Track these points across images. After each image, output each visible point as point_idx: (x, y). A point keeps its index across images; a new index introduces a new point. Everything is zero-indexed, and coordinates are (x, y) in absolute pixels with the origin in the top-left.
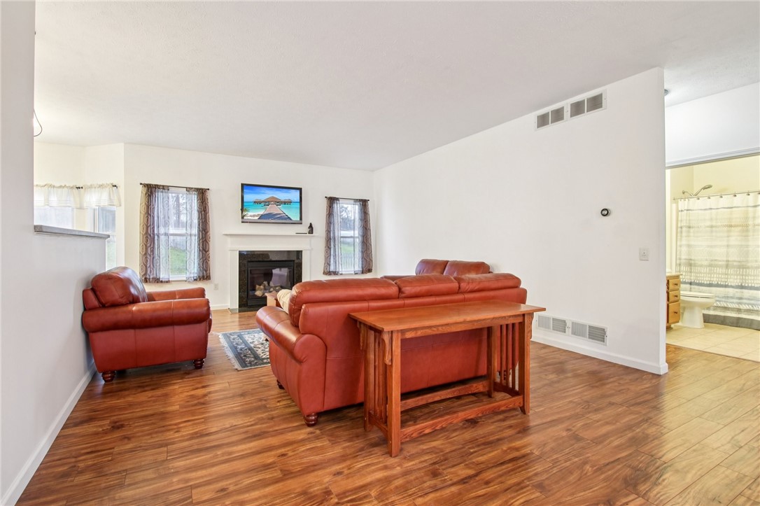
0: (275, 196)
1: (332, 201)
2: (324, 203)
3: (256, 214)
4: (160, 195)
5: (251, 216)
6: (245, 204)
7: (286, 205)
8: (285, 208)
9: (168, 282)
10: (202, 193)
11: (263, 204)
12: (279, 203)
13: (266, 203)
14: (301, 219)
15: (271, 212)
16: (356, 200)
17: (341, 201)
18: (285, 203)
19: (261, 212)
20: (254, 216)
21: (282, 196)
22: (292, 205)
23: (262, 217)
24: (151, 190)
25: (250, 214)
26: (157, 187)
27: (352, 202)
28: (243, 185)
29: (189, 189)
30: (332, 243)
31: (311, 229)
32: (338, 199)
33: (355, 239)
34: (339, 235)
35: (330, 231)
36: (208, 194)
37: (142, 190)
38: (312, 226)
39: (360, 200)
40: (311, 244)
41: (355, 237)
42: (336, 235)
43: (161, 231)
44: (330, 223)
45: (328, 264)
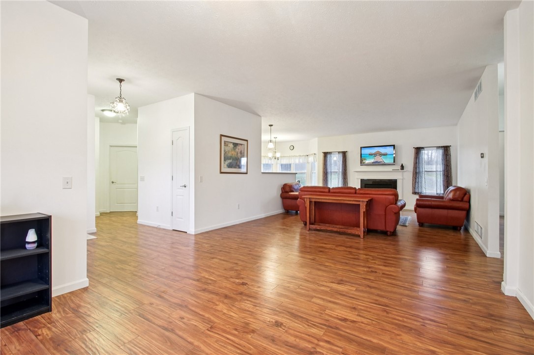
0: (379, 151)
1: (418, 150)
2: (413, 152)
4: (328, 156)
10: (344, 154)
11: (373, 155)
12: (381, 155)
13: (375, 155)
14: (394, 162)
15: (377, 160)
16: (438, 147)
17: (425, 149)
18: (384, 155)
21: (383, 150)
24: (326, 154)
26: (328, 153)
27: (435, 148)
28: (361, 148)
29: (339, 152)
30: (418, 175)
31: (402, 167)
32: (423, 148)
33: (437, 173)
34: (424, 170)
35: (416, 168)
36: (347, 153)
37: (322, 155)
38: (403, 165)
39: (442, 147)
40: (403, 176)
41: (438, 171)
42: (421, 170)
43: (329, 170)
44: (416, 163)
45: (414, 188)
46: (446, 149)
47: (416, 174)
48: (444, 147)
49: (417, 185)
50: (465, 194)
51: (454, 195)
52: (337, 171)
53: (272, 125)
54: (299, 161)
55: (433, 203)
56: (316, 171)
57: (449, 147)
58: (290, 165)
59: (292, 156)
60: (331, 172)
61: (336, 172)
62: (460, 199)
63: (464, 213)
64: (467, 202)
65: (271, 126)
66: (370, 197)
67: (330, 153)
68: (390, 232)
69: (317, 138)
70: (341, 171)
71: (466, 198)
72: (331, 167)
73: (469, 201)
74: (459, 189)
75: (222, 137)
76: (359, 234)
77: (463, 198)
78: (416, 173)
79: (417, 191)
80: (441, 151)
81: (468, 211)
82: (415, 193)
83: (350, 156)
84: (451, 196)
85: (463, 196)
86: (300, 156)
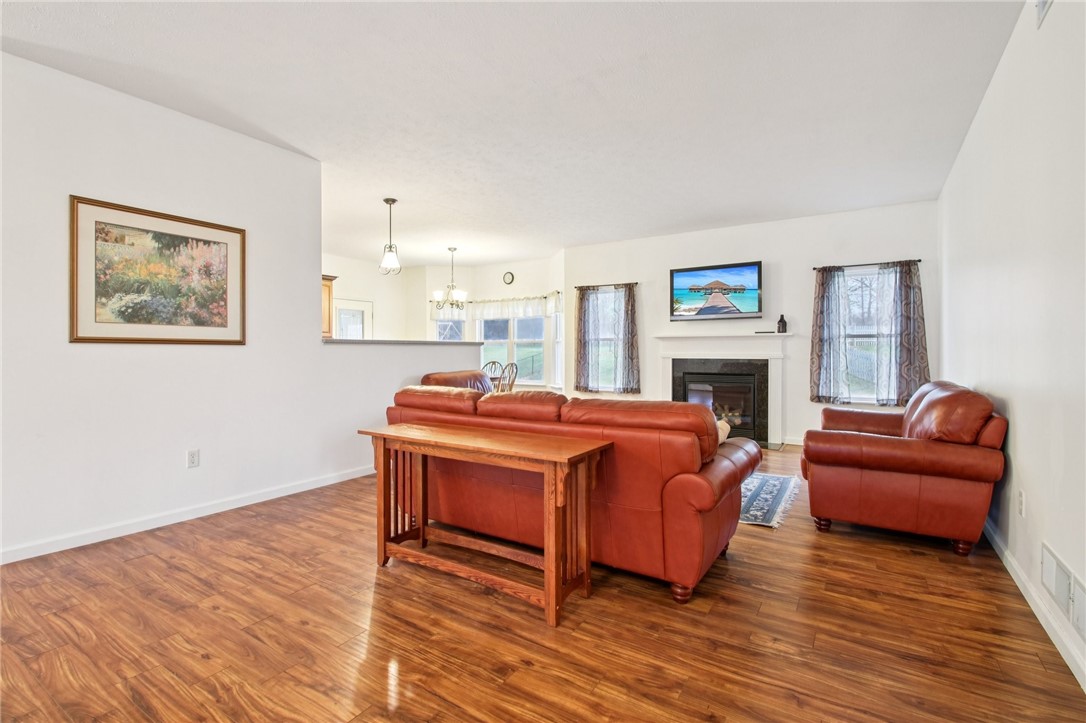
0: (720, 280)
1: (827, 274)
2: (812, 279)
3: (693, 307)
4: (592, 297)
5: (685, 310)
6: (675, 292)
7: (737, 294)
8: (736, 298)
9: (597, 392)
10: (630, 289)
11: (702, 292)
12: (726, 290)
13: (708, 290)
14: (760, 310)
15: (715, 304)
16: (886, 265)
18: (735, 290)
19: (701, 304)
20: (689, 310)
22: (747, 294)
23: (701, 311)
24: (584, 292)
25: (683, 307)
26: (588, 288)
27: (875, 269)
28: (672, 273)
29: (617, 286)
30: (826, 347)
31: (783, 325)
32: (840, 269)
33: (881, 339)
34: (842, 333)
35: (821, 327)
36: (636, 289)
37: (575, 294)
38: (785, 318)
39: (895, 264)
40: (784, 349)
41: (883, 336)
42: (835, 332)
43: (591, 336)
44: (822, 312)
45: (815, 384)
46: (907, 270)
47: (820, 343)
48: (901, 264)
49: (823, 376)
50: (989, 418)
51: (944, 420)
52: (613, 336)
53: (394, 201)
54: (525, 312)
55: (865, 449)
56: (562, 339)
57: (915, 263)
58: (506, 322)
59: (509, 300)
60: (597, 340)
61: (610, 340)
62: (967, 439)
63: (984, 490)
64: (993, 448)
65: (390, 201)
66: (604, 437)
67: (595, 288)
68: (685, 588)
69: (563, 250)
70: (621, 336)
71: (990, 434)
72: (596, 328)
73: (1003, 447)
74: (961, 398)
75: (82, 207)
76: (543, 603)
77: (978, 433)
78: (821, 340)
79: (823, 392)
80: (893, 276)
81: (999, 482)
82: (817, 399)
83: (643, 295)
84: (931, 422)
85: (977, 424)
86: (528, 299)
